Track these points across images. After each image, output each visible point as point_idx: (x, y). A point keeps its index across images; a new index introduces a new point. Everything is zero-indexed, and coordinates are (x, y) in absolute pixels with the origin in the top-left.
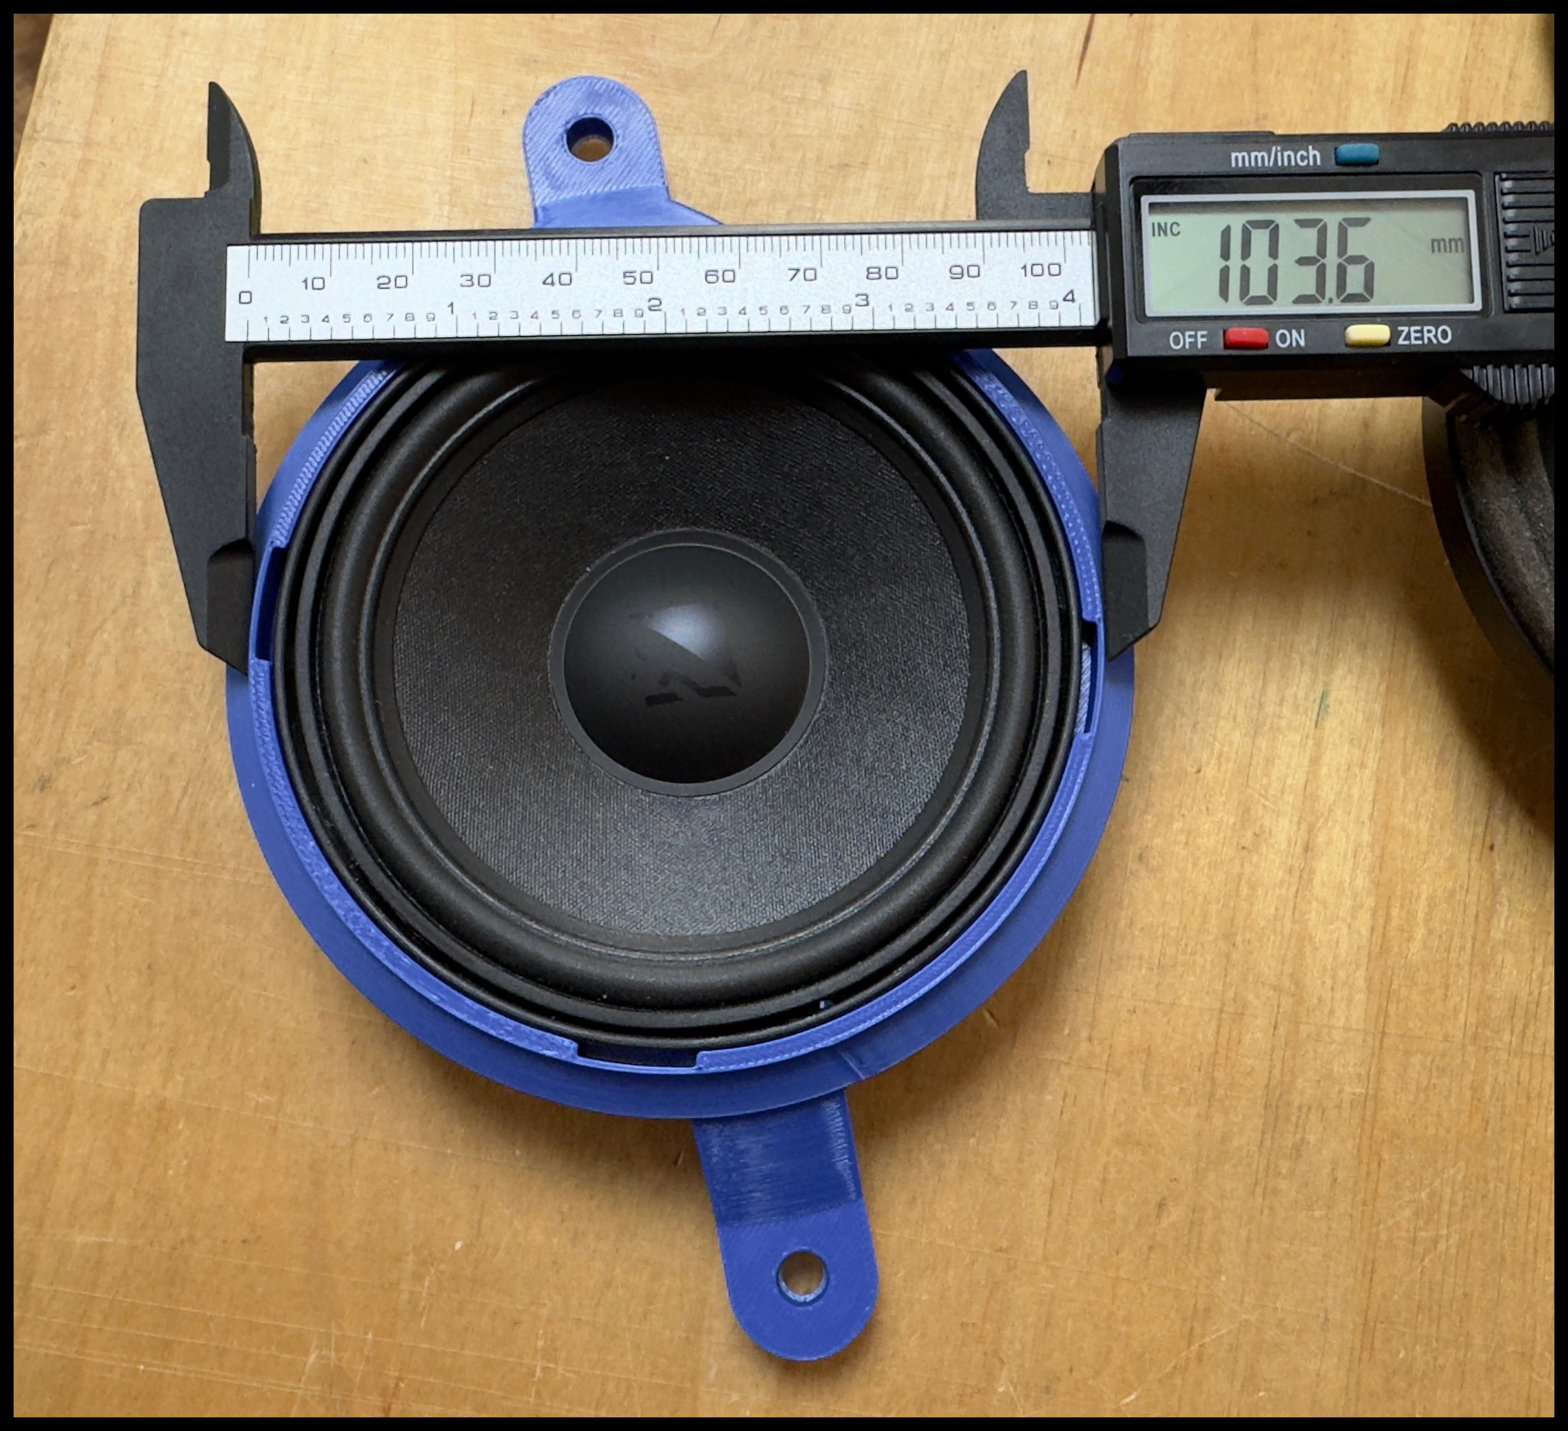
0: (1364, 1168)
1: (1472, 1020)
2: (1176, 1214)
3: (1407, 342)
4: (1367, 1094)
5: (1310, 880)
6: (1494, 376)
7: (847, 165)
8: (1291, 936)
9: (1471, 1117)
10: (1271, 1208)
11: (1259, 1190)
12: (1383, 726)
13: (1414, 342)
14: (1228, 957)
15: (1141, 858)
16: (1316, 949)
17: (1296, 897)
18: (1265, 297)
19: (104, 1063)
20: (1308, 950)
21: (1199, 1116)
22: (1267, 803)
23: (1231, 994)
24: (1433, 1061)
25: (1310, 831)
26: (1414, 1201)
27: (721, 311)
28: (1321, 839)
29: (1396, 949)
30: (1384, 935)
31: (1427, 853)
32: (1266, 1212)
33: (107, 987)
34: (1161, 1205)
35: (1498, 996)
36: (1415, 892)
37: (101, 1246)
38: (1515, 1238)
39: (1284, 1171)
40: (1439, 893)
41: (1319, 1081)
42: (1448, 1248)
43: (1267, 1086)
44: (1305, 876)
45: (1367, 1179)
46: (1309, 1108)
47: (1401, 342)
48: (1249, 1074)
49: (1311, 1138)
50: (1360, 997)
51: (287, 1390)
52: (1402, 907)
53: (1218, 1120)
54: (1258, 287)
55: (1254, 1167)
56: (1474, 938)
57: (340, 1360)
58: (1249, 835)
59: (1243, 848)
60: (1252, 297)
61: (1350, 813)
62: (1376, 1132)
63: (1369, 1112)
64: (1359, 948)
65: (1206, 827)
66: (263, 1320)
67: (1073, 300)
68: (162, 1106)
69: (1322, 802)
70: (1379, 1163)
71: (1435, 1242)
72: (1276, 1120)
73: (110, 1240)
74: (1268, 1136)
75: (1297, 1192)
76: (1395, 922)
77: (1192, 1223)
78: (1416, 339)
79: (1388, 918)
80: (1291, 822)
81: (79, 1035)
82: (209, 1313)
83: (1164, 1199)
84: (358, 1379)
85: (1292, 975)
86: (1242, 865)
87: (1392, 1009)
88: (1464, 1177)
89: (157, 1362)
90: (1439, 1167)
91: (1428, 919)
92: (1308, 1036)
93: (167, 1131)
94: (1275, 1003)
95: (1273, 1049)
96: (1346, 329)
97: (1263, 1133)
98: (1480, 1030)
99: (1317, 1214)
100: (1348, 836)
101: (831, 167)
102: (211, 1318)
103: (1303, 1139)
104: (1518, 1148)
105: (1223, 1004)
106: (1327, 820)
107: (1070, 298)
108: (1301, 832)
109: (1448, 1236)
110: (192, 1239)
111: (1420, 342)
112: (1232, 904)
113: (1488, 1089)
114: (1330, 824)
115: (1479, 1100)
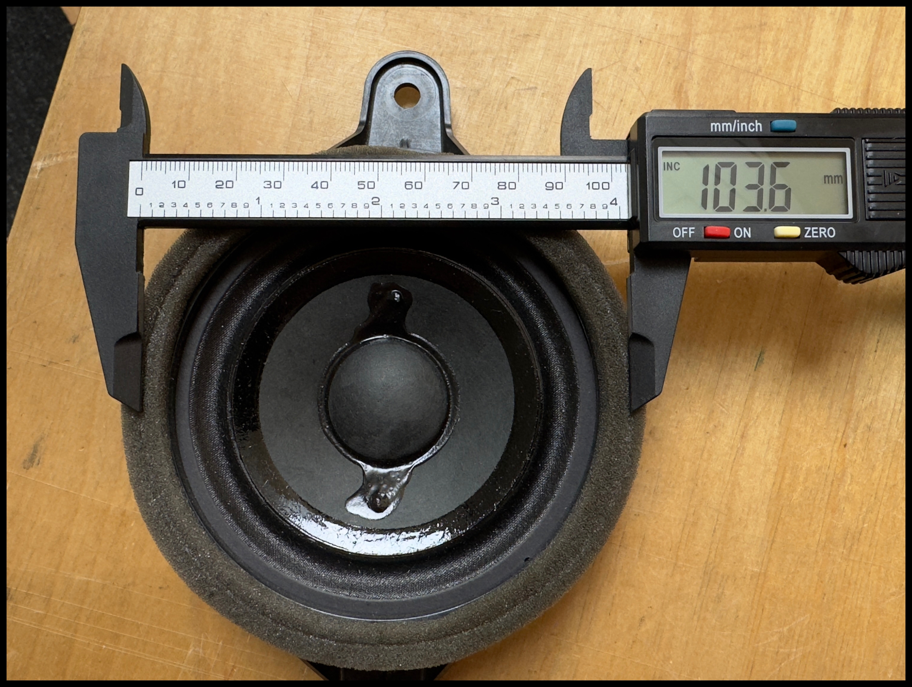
0: (754, 611)
1: (823, 538)
2: (649, 625)
3: (810, 237)
4: (760, 572)
5: (742, 454)
6: (859, 256)
7: (528, 35)
8: (728, 482)
9: (816, 590)
10: (701, 628)
11: (696, 618)
12: (793, 373)
13: (813, 236)
14: (693, 491)
15: (650, 433)
16: (742, 491)
17: (734, 462)
18: (728, 207)
19: (96, 489)
20: (736, 491)
21: (667, 574)
22: (724, 409)
23: (692, 510)
24: (799, 558)
25: (745, 427)
26: (780, 632)
27: (413, 206)
28: (751, 432)
29: (785, 496)
30: (780, 487)
31: (809, 445)
32: (698, 629)
33: (100, 449)
34: (642, 620)
35: (839, 526)
36: (800, 466)
37: (88, 583)
38: (832, 658)
39: (710, 609)
40: (813, 468)
41: (735, 563)
42: (795, 659)
43: (706, 562)
44: (740, 451)
45: (755, 618)
46: (728, 577)
47: (806, 236)
48: (697, 555)
49: (727, 593)
50: (763, 520)
51: (177, 666)
52: (791, 474)
53: (678, 578)
54: (724, 202)
55: (694, 605)
56: (830, 495)
57: (205, 654)
58: (711, 426)
59: (708, 433)
60: (721, 207)
61: (768, 419)
62: (763, 593)
63: (760, 582)
64: (765, 493)
65: (688, 419)
66: (166, 629)
67: (616, 204)
68: (123, 514)
69: (754, 412)
70: (763, 610)
71: (789, 655)
72: (709, 581)
73: (93, 580)
74: (704, 589)
75: (716, 621)
76: (787, 481)
77: (658, 631)
78: (815, 234)
79: (783, 478)
80: (735, 421)
81: (84, 472)
82: (139, 623)
83: (643, 617)
84: (212, 665)
85: (726, 504)
86: (706, 442)
87: (780, 528)
88: (809, 622)
89: (112, 645)
90: (796, 615)
91: (806, 480)
92: (732, 538)
93: (125, 526)
94: (716, 518)
95: (712, 543)
96: (775, 228)
97: (701, 588)
98: (826, 544)
99: (726, 633)
100: (766, 432)
101: (519, 36)
102: (141, 625)
103: (722, 593)
104: (840, 610)
105: (687, 516)
106: (755, 422)
107: (614, 202)
108: (740, 427)
109: (796, 653)
110: (134, 584)
111: (817, 237)
112: (698, 462)
113: (827, 576)
114: (757, 424)
115: (822, 582)
